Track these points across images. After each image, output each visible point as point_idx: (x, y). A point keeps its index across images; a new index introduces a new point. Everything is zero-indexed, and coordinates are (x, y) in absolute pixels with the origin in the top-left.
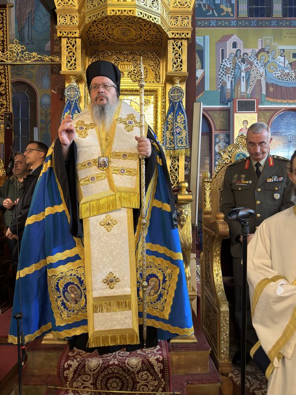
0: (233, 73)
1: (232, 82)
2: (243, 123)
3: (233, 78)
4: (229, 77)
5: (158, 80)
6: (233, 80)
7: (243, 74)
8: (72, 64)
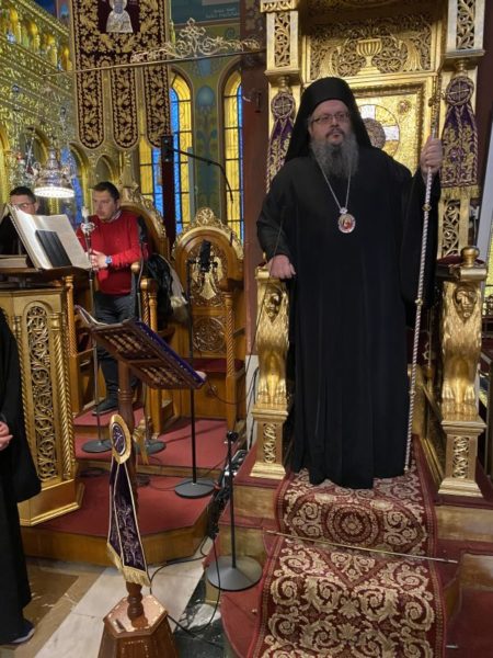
5: (427, 65)
8: (283, 57)
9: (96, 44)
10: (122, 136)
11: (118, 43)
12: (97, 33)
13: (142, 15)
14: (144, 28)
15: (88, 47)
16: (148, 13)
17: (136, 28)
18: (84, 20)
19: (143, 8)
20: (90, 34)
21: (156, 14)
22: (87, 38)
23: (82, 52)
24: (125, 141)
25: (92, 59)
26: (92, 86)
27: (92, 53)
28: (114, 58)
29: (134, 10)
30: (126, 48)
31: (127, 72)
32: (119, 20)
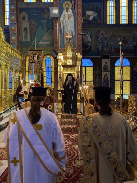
1: (101, 48)
2: (105, 63)
5: (75, 71)
7: (105, 45)
8: (60, 70)
16: (40, 58)
18: (31, 58)
22: (31, 60)
23: (30, 62)
24: (36, 74)
27: (32, 62)
28: (35, 63)
29: (38, 57)
30: (37, 62)
31: (37, 65)
32: (36, 58)
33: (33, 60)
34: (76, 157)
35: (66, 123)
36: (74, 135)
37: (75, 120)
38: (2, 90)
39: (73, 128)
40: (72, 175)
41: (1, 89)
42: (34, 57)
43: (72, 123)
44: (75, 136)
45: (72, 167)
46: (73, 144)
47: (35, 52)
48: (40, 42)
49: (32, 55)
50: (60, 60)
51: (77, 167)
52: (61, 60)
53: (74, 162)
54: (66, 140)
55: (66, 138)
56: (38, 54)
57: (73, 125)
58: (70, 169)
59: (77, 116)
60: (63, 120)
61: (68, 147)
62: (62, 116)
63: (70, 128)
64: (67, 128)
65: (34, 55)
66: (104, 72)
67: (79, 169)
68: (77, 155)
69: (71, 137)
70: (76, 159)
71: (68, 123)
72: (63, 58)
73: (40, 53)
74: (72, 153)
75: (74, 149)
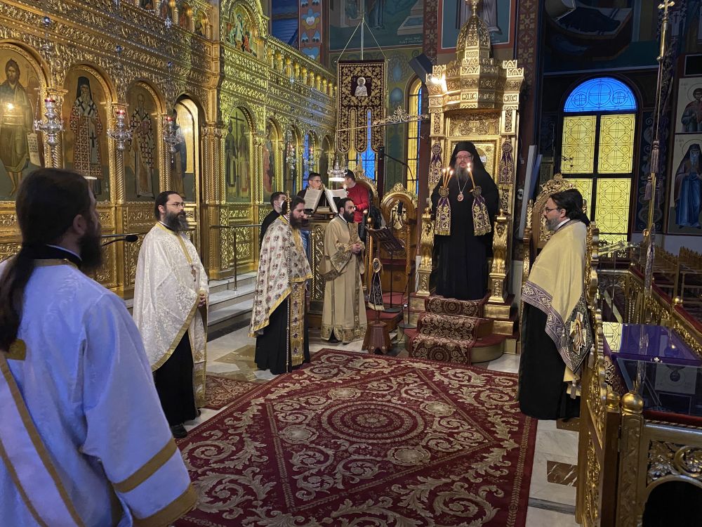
0: (684, 9)
1: (681, 24)
2: (694, 94)
3: (683, 17)
4: (676, 16)
6: (684, 20)
8: (437, 130)
9: (349, 101)
10: (359, 146)
11: (360, 101)
12: (350, 96)
13: (373, 88)
14: (373, 94)
15: (345, 103)
16: (376, 87)
17: (369, 94)
18: (344, 90)
19: (373, 84)
20: (347, 97)
21: (379, 87)
22: (345, 98)
23: (342, 105)
24: (361, 149)
25: (347, 108)
26: (346, 122)
27: (347, 106)
28: (357, 109)
29: (368, 85)
30: (364, 104)
31: (364, 115)
32: (361, 90)
33: (353, 98)
34: (412, 438)
35: (435, 327)
36: (451, 372)
37: (471, 321)
38: (257, 202)
39: (458, 348)
40: (362, 482)
41: (254, 199)
42: (354, 85)
43: (457, 330)
44: (455, 376)
45: (379, 462)
46: (428, 399)
47: (358, 69)
48: (401, 27)
49: (350, 79)
50: (439, 90)
51: (395, 466)
52: (442, 93)
53: (396, 450)
54: (416, 382)
55: (419, 377)
56: (369, 74)
57: (462, 338)
58: (369, 465)
59: (489, 308)
60: (427, 317)
61: (405, 406)
62: (427, 302)
63: (444, 345)
64: (435, 345)
65: (357, 77)
66: (686, 137)
67: (398, 471)
68: (422, 432)
69: (438, 377)
70: (407, 444)
71: (444, 328)
72: (448, 81)
73: (377, 70)
74: (408, 422)
75: (422, 414)
